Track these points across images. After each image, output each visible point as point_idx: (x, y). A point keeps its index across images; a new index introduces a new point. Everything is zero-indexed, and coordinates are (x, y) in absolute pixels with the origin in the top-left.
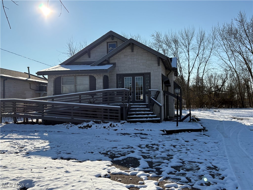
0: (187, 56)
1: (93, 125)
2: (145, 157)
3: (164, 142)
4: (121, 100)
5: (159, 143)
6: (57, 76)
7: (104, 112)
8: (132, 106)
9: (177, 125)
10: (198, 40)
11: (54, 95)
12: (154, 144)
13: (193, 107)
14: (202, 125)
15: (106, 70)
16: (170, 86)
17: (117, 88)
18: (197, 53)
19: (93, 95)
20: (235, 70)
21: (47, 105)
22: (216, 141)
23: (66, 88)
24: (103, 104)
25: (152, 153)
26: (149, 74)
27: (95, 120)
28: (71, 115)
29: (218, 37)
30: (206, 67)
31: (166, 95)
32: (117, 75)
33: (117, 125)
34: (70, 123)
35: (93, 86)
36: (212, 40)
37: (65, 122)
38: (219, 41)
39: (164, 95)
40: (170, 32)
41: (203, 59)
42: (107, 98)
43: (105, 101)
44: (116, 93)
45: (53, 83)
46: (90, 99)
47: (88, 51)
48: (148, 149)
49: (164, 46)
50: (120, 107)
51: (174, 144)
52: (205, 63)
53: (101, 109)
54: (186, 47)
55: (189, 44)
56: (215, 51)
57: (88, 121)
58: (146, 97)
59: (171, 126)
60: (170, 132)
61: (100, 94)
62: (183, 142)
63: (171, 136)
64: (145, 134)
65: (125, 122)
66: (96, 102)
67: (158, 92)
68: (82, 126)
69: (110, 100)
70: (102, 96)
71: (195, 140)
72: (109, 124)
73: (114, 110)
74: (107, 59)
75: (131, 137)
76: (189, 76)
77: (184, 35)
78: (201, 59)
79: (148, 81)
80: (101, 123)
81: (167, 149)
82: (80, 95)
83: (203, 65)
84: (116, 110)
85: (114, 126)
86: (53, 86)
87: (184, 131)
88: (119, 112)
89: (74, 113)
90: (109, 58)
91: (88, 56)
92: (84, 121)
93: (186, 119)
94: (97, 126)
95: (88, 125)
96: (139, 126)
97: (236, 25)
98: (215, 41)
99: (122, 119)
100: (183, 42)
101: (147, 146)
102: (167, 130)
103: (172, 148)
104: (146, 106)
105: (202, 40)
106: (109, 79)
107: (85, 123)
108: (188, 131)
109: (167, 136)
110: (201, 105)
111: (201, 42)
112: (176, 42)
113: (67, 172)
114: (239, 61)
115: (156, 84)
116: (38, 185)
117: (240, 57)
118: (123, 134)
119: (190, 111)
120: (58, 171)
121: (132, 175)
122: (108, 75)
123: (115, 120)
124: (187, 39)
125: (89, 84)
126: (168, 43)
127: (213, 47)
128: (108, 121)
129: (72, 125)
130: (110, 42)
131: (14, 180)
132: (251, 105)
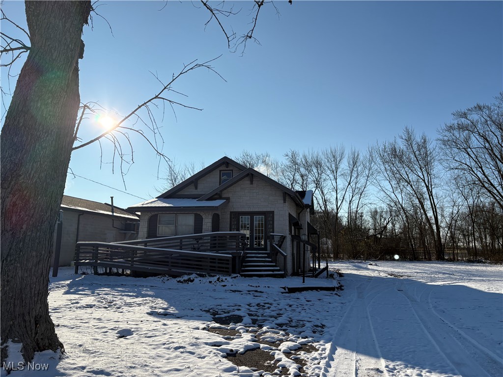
0: (334, 184)
1: (197, 280)
2: (250, 315)
3: (280, 301)
4: (235, 247)
5: (273, 302)
6: (153, 213)
7: (211, 262)
8: (248, 255)
9: (304, 282)
10: (349, 164)
11: (146, 239)
14: (340, 283)
15: (216, 207)
16: (302, 229)
17: (230, 231)
18: (349, 180)
19: (197, 239)
20: (402, 206)
21: (138, 252)
23: (164, 230)
24: (211, 251)
25: (261, 312)
26: (273, 212)
27: (198, 273)
28: (168, 265)
29: (378, 159)
30: (360, 201)
31: (296, 241)
32: (231, 213)
33: (226, 279)
34: (167, 276)
35: (198, 227)
36: (368, 164)
37: (160, 274)
38: (378, 165)
39: (293, 241)
40: (311, 151)
41: (357, 191)
42: (215, 244)
43: (213, 248)
44: (228, 237)
45: (147, 222)
46: (194, 244)
47: (195, 180)
48: (258, 308)
49: (302, 170)
50: (231, 256)
51: (292, 304)
52: (359, 196)
53: (207, 258)
54: (333, 172)
55: (337, 168)
56: (373, 180)
57: (189, 274)
58: (268, 242)
59: (296, 282)
60: (292, 290)
61: (207, 238)
62: (304, 301)
63: (292, 295)
64: (261, 292)
65: (237, 276)
66: (201, 248)
67: (283, 238)
68: (181, 279)
69: (219, 247)
70: (209, 241)
71: (320, 300)
72: (216, 278)
73: (225, 260)
74: (219, 193)
75: (242, 294)
76: (337, 213)
77: (330, 156)
78: (353, 190)
79: (271, 222)
80: (206, 276)
81: (280, 308)
82: (181, 239)
83: (356, 197)
84: (227, 260)
85: (222, 281)
86: (146, 226)
87: (312, 289)
88: (231, 262)
89: (172, 262)
90: (221, 191)
91: (194, 188)
92: (185, 274)
93: (322, 275)
94: (200, 280)
95: (190, 278)
96: (254, 282)
97: (401, 145)
98: (372, 165)
99: (234, 272)
100: (328, 164)
101: (258, 305)
102: (289, 287)
103: (287, 307)
104: (266, 255)
105: (355, 163)
106: (220, 218)
107: (186, 276)
108: (317, 289)
109: (287, 295)
111: (353, 166)
112: (318, 164)
113: (165, 325)
114: (408, 194)
115: (281, 227)
116: (137, 334)
117: (409, 188)
118: (233, 291)
119: (327, 264)
120: (155, 324)
121: (231, 329)
122: (219, 212)
123: (224, 273)
124: (334, 161)
125: (193, 225)
126: (308, 167)
127: (371, 173)
128: (216, 274)
129: (169, 278)
130: (223, 170)
131: (112, 329)
132: (426, 257)
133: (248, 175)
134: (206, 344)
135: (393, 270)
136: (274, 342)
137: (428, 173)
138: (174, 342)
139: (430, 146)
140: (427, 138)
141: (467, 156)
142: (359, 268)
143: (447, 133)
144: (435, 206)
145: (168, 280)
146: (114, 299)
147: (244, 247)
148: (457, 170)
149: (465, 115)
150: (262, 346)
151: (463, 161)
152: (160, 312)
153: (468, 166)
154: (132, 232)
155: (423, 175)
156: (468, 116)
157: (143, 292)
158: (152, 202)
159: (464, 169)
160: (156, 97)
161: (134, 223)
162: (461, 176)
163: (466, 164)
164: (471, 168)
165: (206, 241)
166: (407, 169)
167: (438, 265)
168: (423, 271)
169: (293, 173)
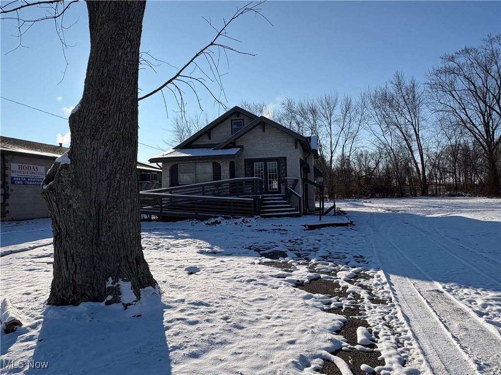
0: (329, 130)
1: (222, 222)
2: (291, 250)
3: (308, 237)
4: (251, 191)
5: (302, 239)
6: (174, 163)
8: (265, 198)
9: (320, 220)
10: (342, 110)
11: (170, 186)
12: (298, 239)
13: (337, 197)
14: (348, 219)
15: (232, 155)
16: (310, 172)
17: (246, 177)
18: (341, 126)
19: (217, 185)
20: (391, 148)
21: (165, 199)
22: (363, 235)
23: (185, 178)
24: (230, 196)
25: (297, 247)
26: (285, 158)
27: (223, 216)
28: (194, 210)
29: (369, 105)
30: (353, 145)
31: (305, 183)
32: (245, 160)
33: (250, 220)
34: (195, 220)
35: (217, 175)
36: (360, 109)
37: (188, 218)
38: (370, 111)
39: (303, 183)
40: (306, 99)
41: (350, 135)
42: (235, 189)
43: (233, 193)
44: (244, 182)
45: (168, 172)
46: (214, 190)
47: (208, 131)
48: (292, 244)
49: (298, 117)
50: (252, 199)
51: (319, 239)
52: (352, 140)
54: (328, 119)
55: (331, 115)
56: (364, 125)
57: (216, 217)
58: (282, 186)
59: (314, 220)
60: (312, 228)
61: (226, 184)
62: (328, 236)
63: (314, 231)
64: (284, 230)
65: (259, 218)
66: (222, 194)
67: (297, 181)
68: (209, 222)
69: (239, 192)
70: (228, 187)
71: (341, 234)
72: (240, 220)
73: (246, 204)
74: (233, 141)
75: (269, 233)
76: (332, 157)
77: (324, 103)
78: (347, 135)
79: (284, 168)
80: (231, 219)
81: (312, 243)
82: (203, 186)
83: (349, 141)
84: (248, 203)
85: (247, 222)
86: (168, 175)
87: (329, 225)
88: (253, 205)
89: (198, 207)
90: (235, 140)
91: (208, 137)
92: (212, 217)
93: (329, 213)
94: (226, 222)
95: (217, 220)
96: (277, 222)
97: (392, 90)
98: (364, 110)
99: (256, 214)
100: (323, 112)
101: (290, 241)
102: (309, 224)
103: (317, 242)
104: (282, 198)
105: (348, 109)
106: (235, 166)
107: (212, 219)
108: (333, 225)
109: (310, 231)
110: (348, 195)
111: (346, 112)
112: (314, 112)
113: (222, 261)
114: (396, 136)
115: (294, 171)
116: (204, 270)
117: (398, 131)
118: (259, 231)
119: (334, 203)
120: (212, 261)
121: (283, 263)
122: (234, 160)
123: (247, 215)
124: (328, 108)
125: (212, 172)
126: (303, 114)
127: (363, 118)
128: (239, 217)
129: (197, 221)
130: (234, 120)
131: (179, 267)
132: (413, 194)
133: (260, 123)
134: (272, 276)
135: (388, 206)
136: (329, 272)
137: (415, 116)
138: (243, 276)
139: (418, 90)
140: (416, 83)
141: (452, 98)
142: (356, 206)
143: (434, 77)
144: (421, 147)
145: (197, 223)
146: (159, 241)
147: (261, 191)
148: (441, 112)
149: (452, 59)
150: (322, 276)
151: (448, 104)
152: (209, 251)
153: (452, 108)
154: (148, 182)
155: (411, 118)
156: (456, 59)
157: (179, 235)
158: (171, 153)
159: (449, 111)
160: (212, 44)
161: (149, 173)
162: (445, 118)
163: (450, 106)
164: (455, 110)
165: (226, 187)
166: (397, 113)
167: (424, 200)
168: (415, 206)
169: (289, 121)
